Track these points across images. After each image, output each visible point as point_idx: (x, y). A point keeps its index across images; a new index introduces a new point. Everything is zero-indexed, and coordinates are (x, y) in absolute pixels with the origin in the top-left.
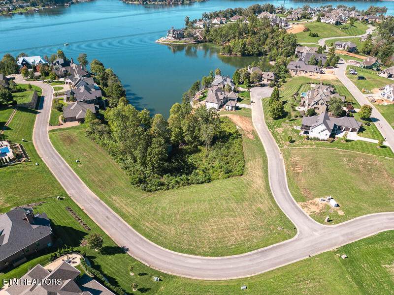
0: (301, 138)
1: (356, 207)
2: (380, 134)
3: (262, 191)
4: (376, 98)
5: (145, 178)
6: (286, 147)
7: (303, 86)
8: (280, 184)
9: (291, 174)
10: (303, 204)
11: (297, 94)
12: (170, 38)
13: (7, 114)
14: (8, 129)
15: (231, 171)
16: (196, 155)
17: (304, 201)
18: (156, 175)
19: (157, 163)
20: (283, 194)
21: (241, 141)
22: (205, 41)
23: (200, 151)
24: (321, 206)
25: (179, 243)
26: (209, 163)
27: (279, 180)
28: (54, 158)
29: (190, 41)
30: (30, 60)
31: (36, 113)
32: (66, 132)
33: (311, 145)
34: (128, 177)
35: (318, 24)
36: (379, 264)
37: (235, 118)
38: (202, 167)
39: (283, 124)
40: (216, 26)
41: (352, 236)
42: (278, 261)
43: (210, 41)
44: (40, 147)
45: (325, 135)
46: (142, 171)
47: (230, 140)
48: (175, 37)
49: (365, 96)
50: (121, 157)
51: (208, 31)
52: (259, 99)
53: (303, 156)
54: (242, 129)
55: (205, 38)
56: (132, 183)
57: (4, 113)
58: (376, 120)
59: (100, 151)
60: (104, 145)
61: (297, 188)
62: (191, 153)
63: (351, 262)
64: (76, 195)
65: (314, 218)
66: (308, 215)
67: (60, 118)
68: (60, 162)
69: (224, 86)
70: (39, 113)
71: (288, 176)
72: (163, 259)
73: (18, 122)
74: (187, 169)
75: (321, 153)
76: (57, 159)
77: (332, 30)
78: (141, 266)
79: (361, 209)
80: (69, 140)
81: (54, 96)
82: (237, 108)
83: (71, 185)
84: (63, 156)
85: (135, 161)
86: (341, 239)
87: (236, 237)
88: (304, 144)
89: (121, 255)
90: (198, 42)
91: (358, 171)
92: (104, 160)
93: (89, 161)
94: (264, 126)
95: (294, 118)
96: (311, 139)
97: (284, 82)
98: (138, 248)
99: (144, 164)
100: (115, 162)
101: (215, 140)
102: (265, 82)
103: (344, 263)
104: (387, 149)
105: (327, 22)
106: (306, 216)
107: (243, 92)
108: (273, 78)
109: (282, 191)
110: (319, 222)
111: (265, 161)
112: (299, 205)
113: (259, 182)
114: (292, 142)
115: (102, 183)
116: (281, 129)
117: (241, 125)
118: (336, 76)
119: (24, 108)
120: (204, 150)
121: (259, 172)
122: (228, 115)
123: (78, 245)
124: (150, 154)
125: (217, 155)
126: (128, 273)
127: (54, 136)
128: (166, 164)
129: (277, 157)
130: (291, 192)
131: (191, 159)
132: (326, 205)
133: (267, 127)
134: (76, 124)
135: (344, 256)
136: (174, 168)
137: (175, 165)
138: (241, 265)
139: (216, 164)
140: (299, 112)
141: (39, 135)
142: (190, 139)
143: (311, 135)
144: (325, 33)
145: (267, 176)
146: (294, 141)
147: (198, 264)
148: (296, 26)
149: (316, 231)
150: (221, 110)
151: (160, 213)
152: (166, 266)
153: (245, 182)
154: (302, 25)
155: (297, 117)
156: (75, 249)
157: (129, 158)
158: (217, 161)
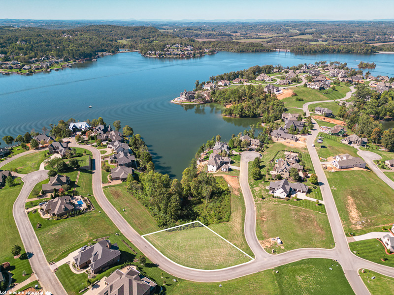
0: (269, 196)
1: (292, 244)
2: (321, 195)
3: (239, 232)
4: (328, 166)
5: (166, 222)
6: (259, 202)
7: (279, 153)
8: (250, 228)
9: (259, 221)
10: (261, 241)
11: (273, 160)
12: (183, 99)
13: (74, 175)
14: (78, 186)
15: (221, 218)
16: (199, 206)
17: (263, 239)
18: (173, 220)
19: (174, 212)
20: (251, 235)
21: (230, 197)
22: (211, 101)
23: (202, 202)
24: (272, 243)
25: (187, 262)
26: (208, 212)
27: (251, 226)
28: (109, 208)
29: (200, 101)
30: (78, 125)
31: (92, 173)
32: (114, 189)
33: (275, 201)
34: (156, 222)
35: (305, 89)
36: (294, 276)
37: (228, 178)
38: (203, 215)
39: (260, 185)
40: (221, 88)
41: (284, 261)
42: (241, 273)
43: (216, 102)
44: (99, 199)
45: (284, 195)
46: (164, 217)
47: (223, 196)
48: (187, 99)
49: (321, 163)
50: (151, 207)
51: (214, 93)
52: (247, 162)
53: (269, 210)
54: (231, 187)
55: (211, 99)
56: (159, 226)
57: (72, 174)
58: (322, 184)
59: (137, 202)
60: (140, 198)
61: (261, 231)
62: (196, 204)
63: (280, 275)
64: (126, 233)
65: (266, 250)
66: (263, 248)
67: (108, 177)
68: (113, 211)
69: (222, 151)
70: (94, 173)
71: (257, 223)
72: (178, 271)
73: (82, 181)
74: (193, 216)
75: (280, 208)
76: (111, 208)
77: (316, 95)
78: (166, 273)
79: (295, 245)
80: (117, 195)
81: (102, 158)
82: (230, 170)
83: (122, 226)
84: (114, 206)
85: (160, 210)
86: (279, 262)
87: (219, 260)
88: (271, 201)
89: (155, 268)
90: (206, 102)
91: (299, 221)
92: (140, 209)
93: (131, 210)
94: (247, 185)
95: (267, 180)
96: (276, 197)
97: (267, 148)
98: (164, 265)
99: (166, 213)
100: (147, 211)
101: (212, 195)
102: (253, 147)
103: (276, 275)
104: (322, 206)
105: (312, 87)
106: (262, 249)
107: (235, 155)
108: (259, 144)
109: (251, 233)
110: (269, 252)
111: (244, 212)
112: (259, 242)
113: (238, 226)
114: (263, 198)
115: (141, 225)
116: (258, 188)
117: (231, 184)
118: (306, 144)
119: (84, 170)
120: (205, 202)
121: (239, 220)
122: (223, 175)
123: (132, 261)
124: (170, 206)
125: (213, 206)
126: (160, 277)
127: (106, 191)
128: (179, 212)
129: (252, 208)
130: (257, 234)
131: (195, 209)
132: (275, 242)
133: (249, 185)
134: (119, 182)
135: (277, 272)
136: (185, 215)
137: (185, 212)
138: (220, 275)
139: (212, 213)
140: (272, 176)
141: (96, 190)
142: (196, 194)
143: (276, 195)
144: (310, 97)
145: (244, 223)
146: (264, 198)
147: (197, 274)
148: (286, 92)
149: (265, 258)
150: (218, 170)
151: (176, 245)
152: (180, 274)
153: (229, 226)
154: (291, 90)
155: (270, 179)
156: (132, 263)
157: (156, 208)
158: (213, 210)
